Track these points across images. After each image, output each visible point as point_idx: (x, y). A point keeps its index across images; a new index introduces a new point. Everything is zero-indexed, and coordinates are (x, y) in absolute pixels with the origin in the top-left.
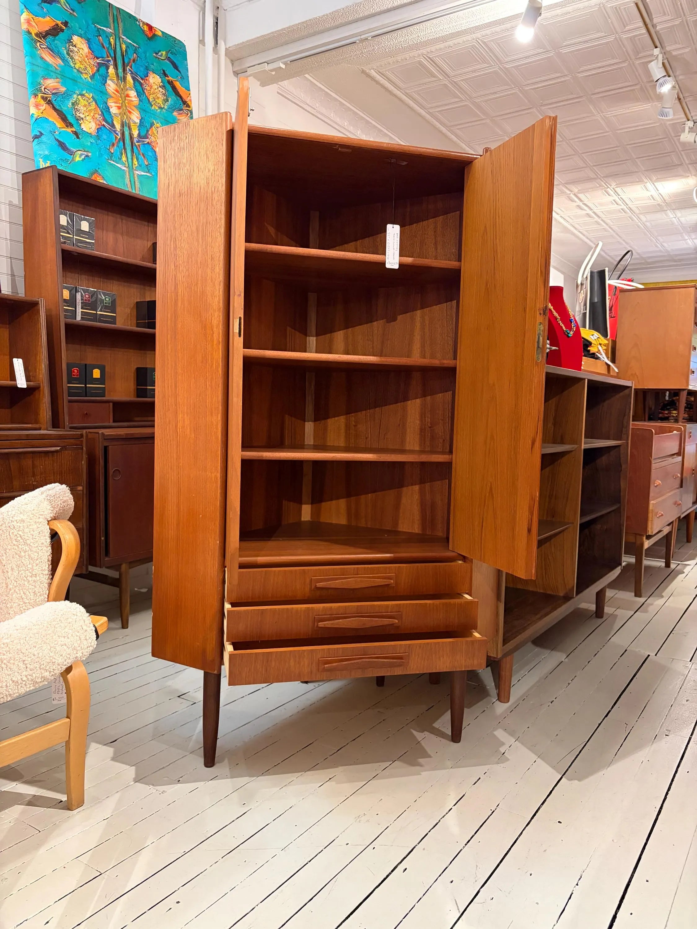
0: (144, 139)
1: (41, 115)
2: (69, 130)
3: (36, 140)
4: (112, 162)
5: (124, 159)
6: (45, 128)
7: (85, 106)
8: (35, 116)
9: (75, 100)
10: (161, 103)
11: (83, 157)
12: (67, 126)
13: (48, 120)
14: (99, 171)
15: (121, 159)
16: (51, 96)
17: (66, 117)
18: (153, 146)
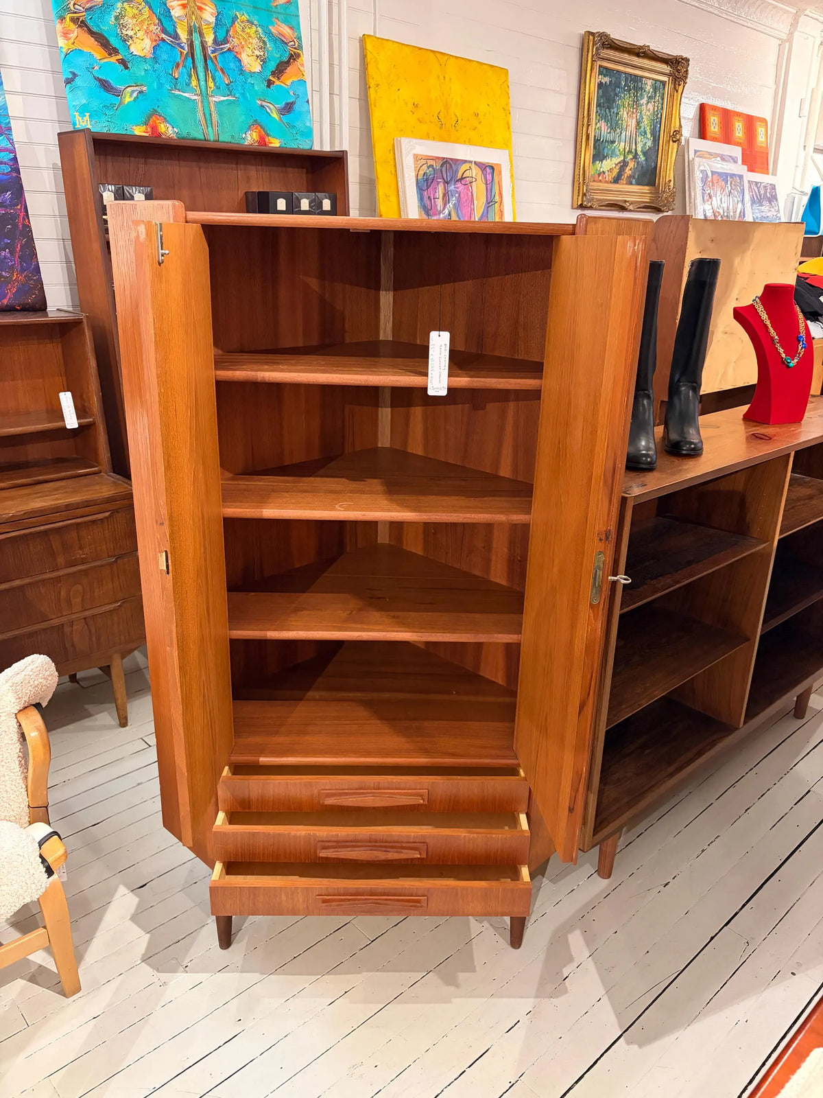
0: (222, 45)
1: (74, 47)
2: (113, 59)
3: (68, 86)
4: (177, 93)
5: (194, 83)
6: (80, 64)
7: (134, 17)
8: (64, 50)
9: (118, 11)
11: (135, 95)
12: (110, 54)
13: (83, 51)
14: (159, 110)
15: (188, 85)
16: (84, 14)
17: (108, 41)
18: (237, 52)
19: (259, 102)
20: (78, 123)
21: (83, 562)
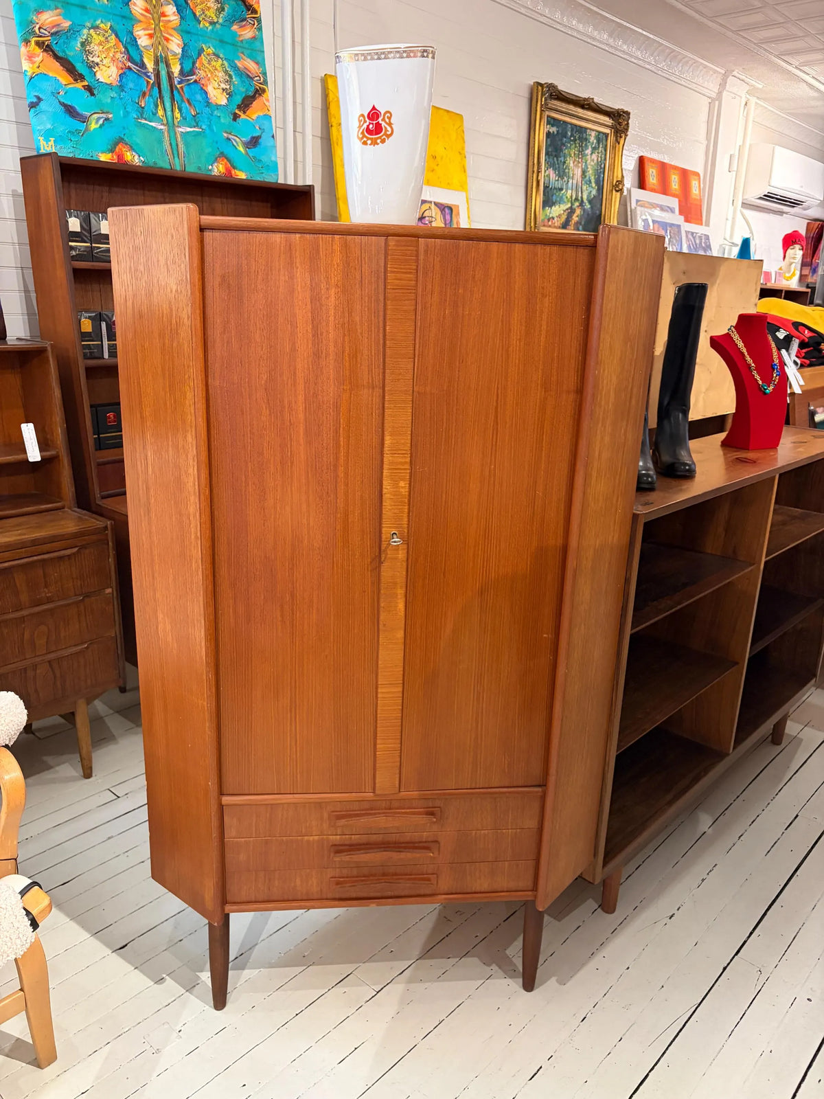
0: (188, 76)
1: (38, 71)
2: (79, 85)
3: (32, 110)
4: (143, 121)
5: (160, 112)
6: (45, 88)
7: (100, 44)
8: (29, 74)
9: (85, 37)
10: (213, 15)
11: (101, 122)
12: (76, 80)
13: (48, 76)
14: (125, 138)
15: (155, 114)
16: (50, 38)
17: (74, 67)
18: (203, 85)
19: (225, 135)
20: (42, 148)
21: (49, 600)
